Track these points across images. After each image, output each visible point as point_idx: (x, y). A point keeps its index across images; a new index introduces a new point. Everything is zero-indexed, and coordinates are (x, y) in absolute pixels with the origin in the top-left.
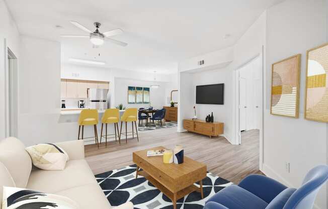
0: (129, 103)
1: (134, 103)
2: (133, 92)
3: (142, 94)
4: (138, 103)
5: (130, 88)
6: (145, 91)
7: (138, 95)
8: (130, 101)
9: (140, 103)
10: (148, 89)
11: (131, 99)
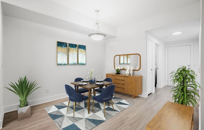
0: (59, 65)
1: (65, 64)
2: (64, 49)
3: (76, 53)
4: (71, 64)
5: (60, 44)
6: (80, 50)
7: (71, 54)
8: (59, 62)
9: (74, 64)
10: (83, 47)
11: (62, 59)
